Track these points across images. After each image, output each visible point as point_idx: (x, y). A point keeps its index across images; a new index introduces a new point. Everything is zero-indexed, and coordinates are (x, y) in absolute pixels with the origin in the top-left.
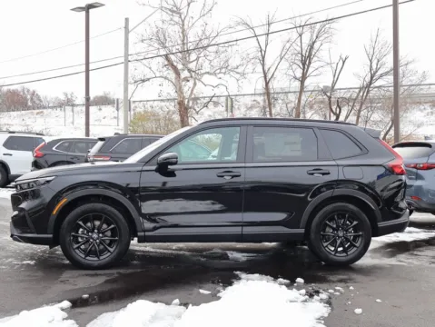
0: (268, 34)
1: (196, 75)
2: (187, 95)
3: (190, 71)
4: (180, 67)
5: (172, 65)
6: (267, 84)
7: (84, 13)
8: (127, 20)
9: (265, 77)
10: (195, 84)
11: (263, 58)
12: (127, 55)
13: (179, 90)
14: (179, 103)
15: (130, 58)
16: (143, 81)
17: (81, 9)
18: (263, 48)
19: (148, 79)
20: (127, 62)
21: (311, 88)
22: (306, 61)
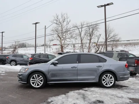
0: (82, 28)
1: (65, 39)
2: (63, 44)
3: (63, 38)
4: (61, 37)
5: (59, 37)
6: (82, 41)
7: (35, 25)
8: (45, 26)
9: (81, 39)
10: (65, 41)
11: (81, 35)
12: (45, 34)
13: (61, 43)
14: (61, 46)
15: (46, 35)
16: (52, 40)
17: (34, 24)
18: (81, 32)
19: (53, 40)
20: (45, 36)
21: (92, 42)
22: (91, 35)
